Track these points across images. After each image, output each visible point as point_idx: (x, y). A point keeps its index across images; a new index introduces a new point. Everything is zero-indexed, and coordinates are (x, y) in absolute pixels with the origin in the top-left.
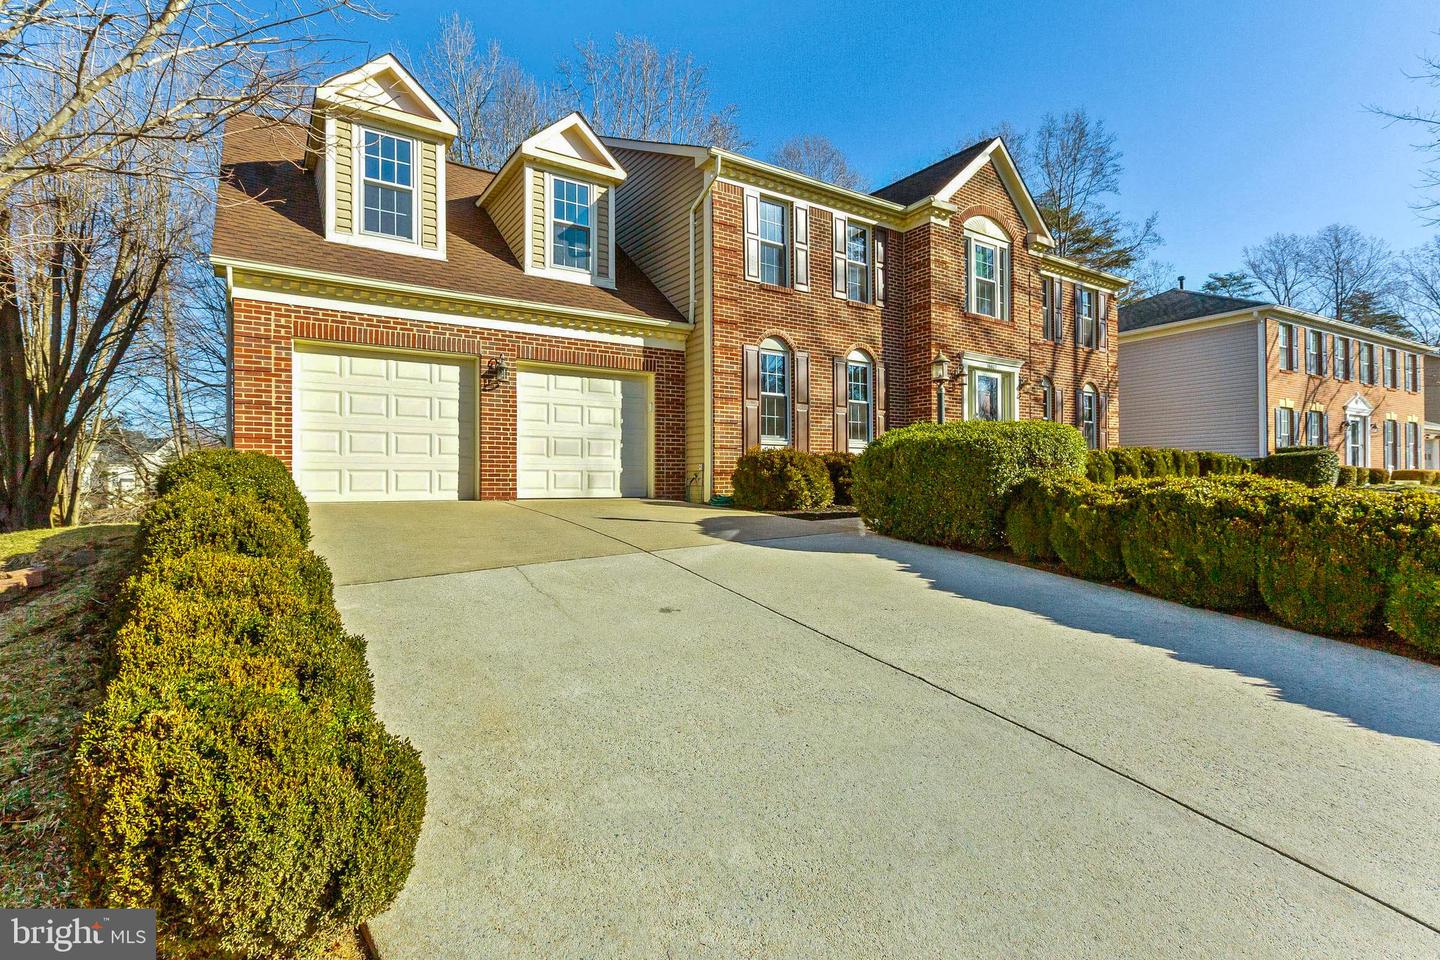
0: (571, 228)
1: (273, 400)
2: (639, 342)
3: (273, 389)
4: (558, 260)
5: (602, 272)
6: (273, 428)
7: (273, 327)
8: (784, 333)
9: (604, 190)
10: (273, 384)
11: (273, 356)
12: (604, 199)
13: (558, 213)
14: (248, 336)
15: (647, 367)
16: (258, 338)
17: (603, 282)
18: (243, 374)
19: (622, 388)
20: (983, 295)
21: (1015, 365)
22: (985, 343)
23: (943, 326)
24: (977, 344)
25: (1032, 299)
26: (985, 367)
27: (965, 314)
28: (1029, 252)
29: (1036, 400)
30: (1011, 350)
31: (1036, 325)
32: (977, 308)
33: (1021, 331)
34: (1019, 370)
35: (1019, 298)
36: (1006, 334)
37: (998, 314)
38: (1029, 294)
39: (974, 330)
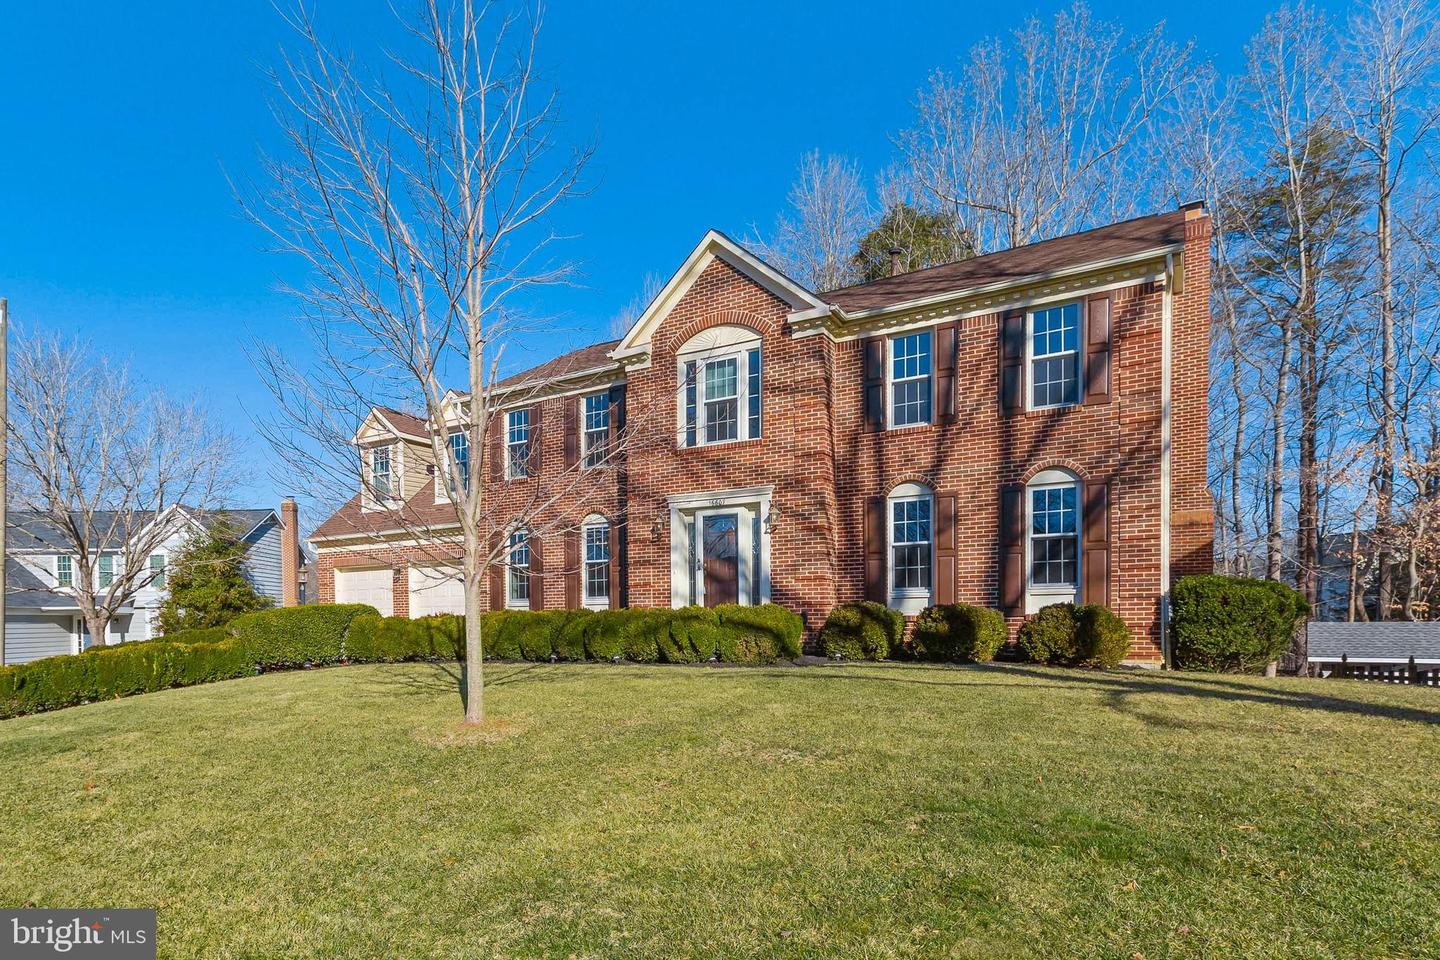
7: (328, 564)
10: (328, 590)
11: (328, 577)
14: (321, 569)
16: (324, 570)
20: (721, 417)
21: (759, 493)
22: (711, 478)
23: (643, 475)
24: (697, 481)
25: (799, 396)
26: (708, 505)
27: (676, 453)
28: (794, 336)
29: (809, 529)
30: (759, 473)
31: (809, 430)
32: (711, 437)
33: (776, 447)
34: (770, 497)
35: (773, 404)
36: (746, 458)
37: (743, 433)
38: (794, 391)
39: (694, 465)
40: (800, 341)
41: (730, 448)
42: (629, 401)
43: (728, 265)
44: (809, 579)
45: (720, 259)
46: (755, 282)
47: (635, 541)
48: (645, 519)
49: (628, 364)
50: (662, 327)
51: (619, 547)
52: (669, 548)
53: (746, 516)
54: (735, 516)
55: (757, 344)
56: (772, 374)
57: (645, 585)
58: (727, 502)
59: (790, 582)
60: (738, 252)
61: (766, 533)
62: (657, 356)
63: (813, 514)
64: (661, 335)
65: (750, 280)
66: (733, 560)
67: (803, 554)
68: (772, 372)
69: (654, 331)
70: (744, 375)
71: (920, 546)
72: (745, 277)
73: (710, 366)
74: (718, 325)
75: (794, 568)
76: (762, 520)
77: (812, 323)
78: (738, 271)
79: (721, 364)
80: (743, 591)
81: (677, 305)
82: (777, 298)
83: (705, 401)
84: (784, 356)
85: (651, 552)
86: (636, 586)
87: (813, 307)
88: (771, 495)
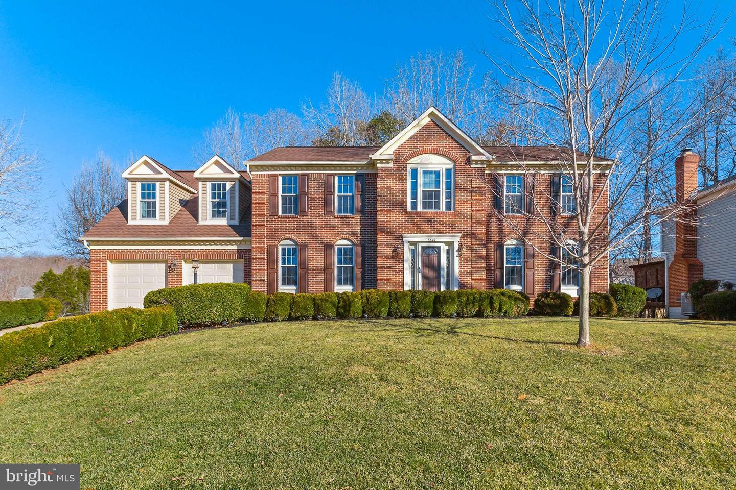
0: (218, 202)
1: (101, 280)
2: (235, 247)
3: (101, 277)
4: (214, 216)
5: (232, 218)
6: (101, 289)
7: (101, 257)
8: (293, 237)
9: (233, 183)
10: (101, 275)
11: (101, 266)
12: (233, 188)
13: (213, 197)
14: (94, 260)
15: (239, 257)
16: (97, 261)
17: (232, 223)
18: (93, 273)
19: (233, 267)
20: (431, 198)
21: (454, 237)
22: (426, 227)
23: (387, 222)
24: (418, 228)
25: (474, 194)
26: (426, 241)
27: (407, 213)
28: (472, 166)
29: (478, 256)
30: (452, 228)
31: (478, 210)
32: (424, 207)
33: (462, 216)
34: (459, 240)
35: (461, 196)
36: (447, 220)
37: (443, 208)
38: (471, 192)
39: (416, 221)
40: (475, 169)
41: (437, 214)
42: (379, 183)
43: (438, 126)
44: (478, 279)
45: (433, 122)
46: (452, 137)
47: (382, 256)
48: (388, 245)
49: (379, 163)
50: (399, 148)
51: (361, 259)
52: (404, 261)
53: (444, 248)
54: (439, 248)
55: (451, 166)
56: (460, 182)
57: (388, 279)
58: (437, 240)
59: (468, 280)
60: (446, 120)
61: (457, 256)
62: (396, 162)
63: (480, 249)
64: (398, 151)
65: (449, 135)
66: (437, 269)
67: (475, 268)
68: (461, 180)
69: (395, 149)
70: (443, 179)
71: (516, 267)
72: (447, 133)
73: (425, 173)
74: (431, 153)
75: (471, 273)
76: (455, 250)
77: (482, 162)
78: (443, 129)
79: (431, 172)
80: (443, 284)
81: (409, 139)
82: (463, 147)
83: (422, 189)
84: (467, 174)
85: (391, 262)
86: (382, 279)
87: (484, 155)
88: (459, 239)
